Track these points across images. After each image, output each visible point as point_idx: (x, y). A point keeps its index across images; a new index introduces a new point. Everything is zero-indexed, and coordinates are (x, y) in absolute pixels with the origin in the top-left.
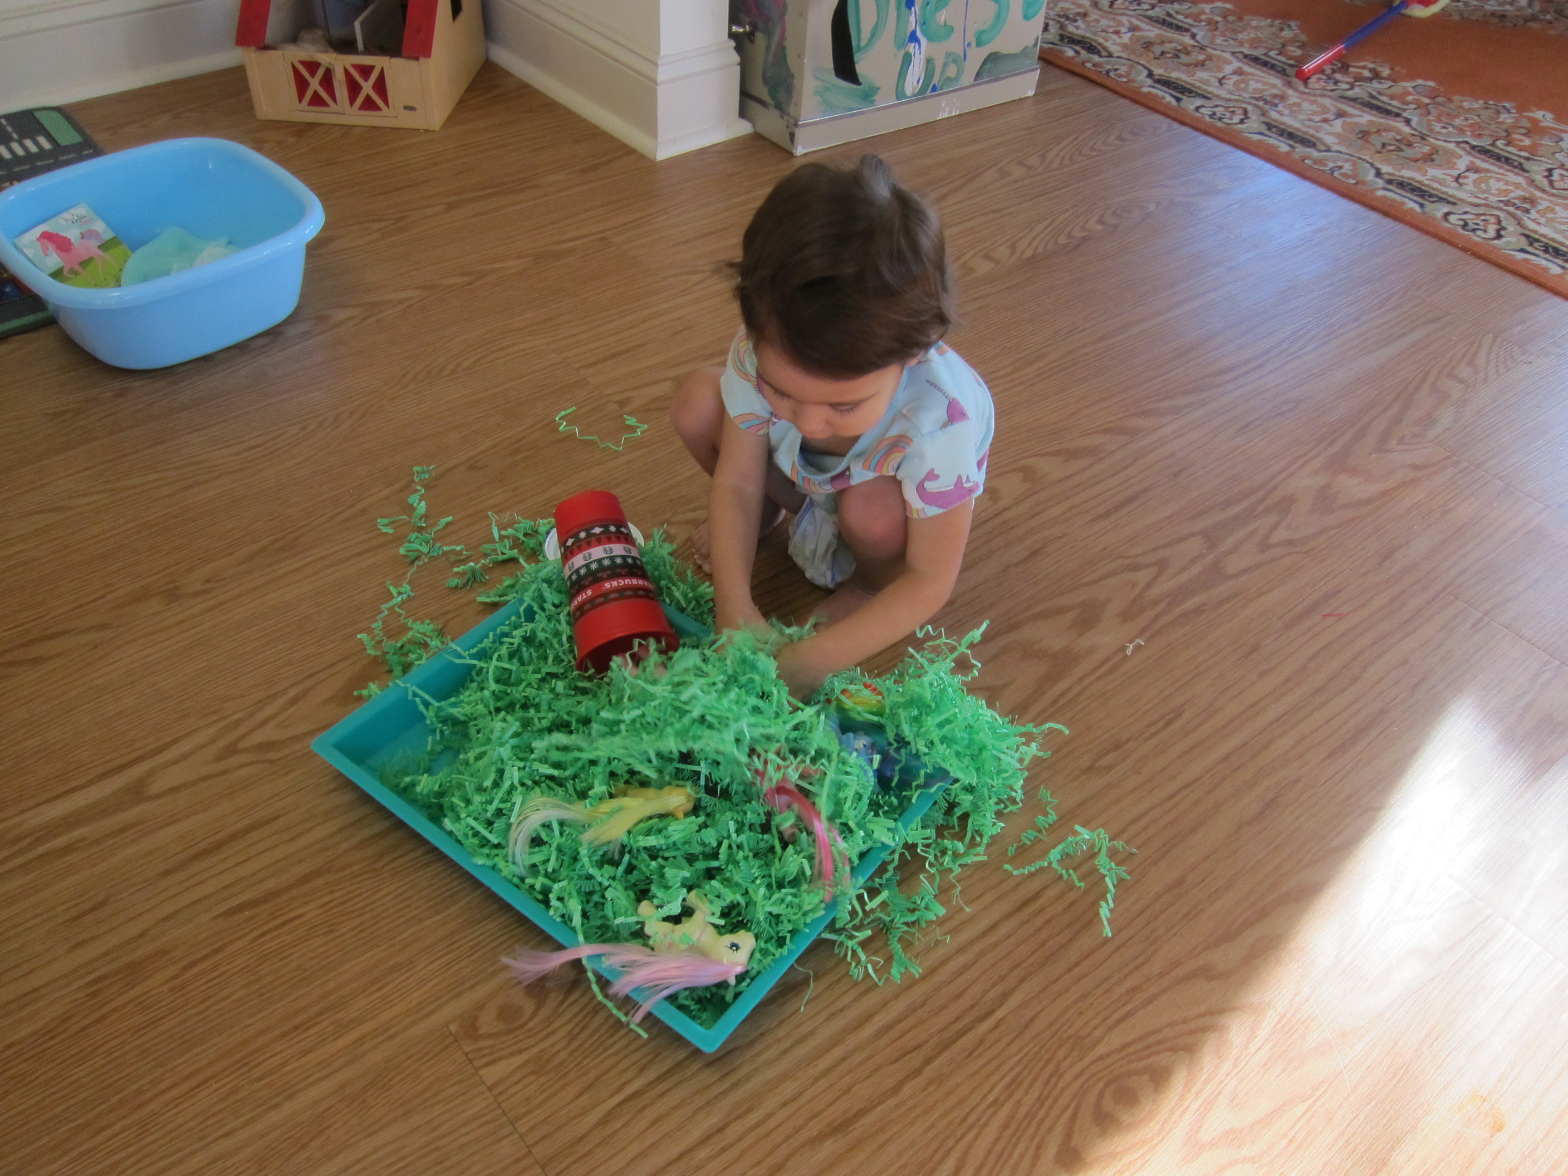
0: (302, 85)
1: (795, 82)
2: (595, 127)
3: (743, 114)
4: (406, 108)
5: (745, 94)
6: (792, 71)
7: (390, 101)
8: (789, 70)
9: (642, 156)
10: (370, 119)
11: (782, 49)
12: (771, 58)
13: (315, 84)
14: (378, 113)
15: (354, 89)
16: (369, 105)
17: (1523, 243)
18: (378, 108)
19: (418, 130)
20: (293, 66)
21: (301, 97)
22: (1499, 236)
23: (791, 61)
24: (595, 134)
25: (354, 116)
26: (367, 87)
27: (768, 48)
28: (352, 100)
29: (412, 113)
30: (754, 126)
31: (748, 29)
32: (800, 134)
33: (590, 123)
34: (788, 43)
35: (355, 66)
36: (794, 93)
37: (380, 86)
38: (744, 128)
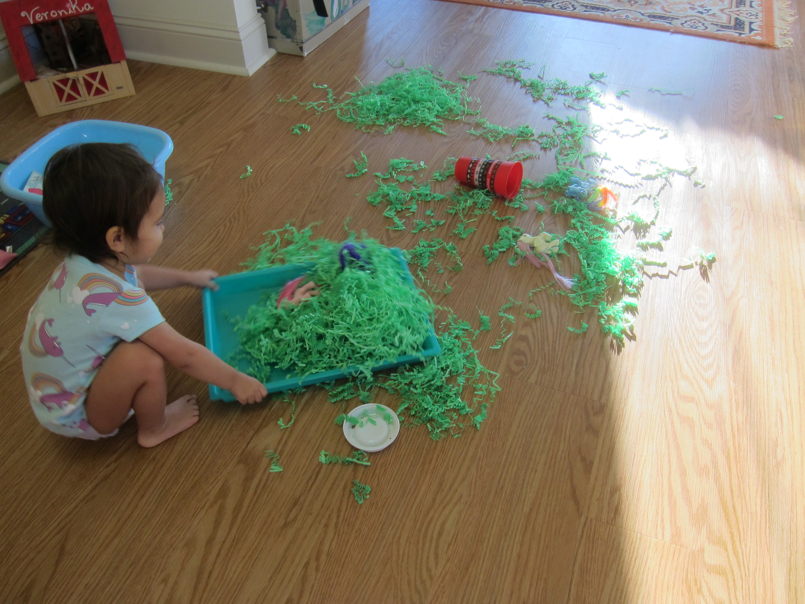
0: (60, 92)
1: (297, 24)
2: (207, 72)
3: (270, 46)
4: (118, 88)
5: (270, 37)
6: (294, 19)
7: (109, 87)
8: (292, 19)
9: (241, 77)
10: (100, 99)
11: (285, 11)
12: (279, 16)
13: (67, 90)
14: (103, 95)
15: (89, 86)
16: (98, 92)
17: (584, 9)
18: (103, 93)
19: (127, 97)
20: (55, 85)
21: (61, 99)
22: (575, 9)
23: (292, 15)
24: (210, 75)
25: (92, 100)
26: (96, 84)
27: (277, 12)
28: (89, 93)
29: (121, 90)
30: (276, 50)
31: (263, 6)
32: (305, 46)
33: (202, 70)
34: (289, 7)
35: (87, 75)
36: (297, 28)
37: (103, 82)
38: (273, 52)
